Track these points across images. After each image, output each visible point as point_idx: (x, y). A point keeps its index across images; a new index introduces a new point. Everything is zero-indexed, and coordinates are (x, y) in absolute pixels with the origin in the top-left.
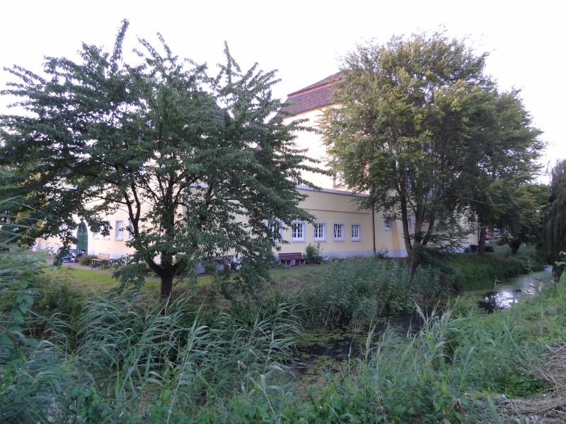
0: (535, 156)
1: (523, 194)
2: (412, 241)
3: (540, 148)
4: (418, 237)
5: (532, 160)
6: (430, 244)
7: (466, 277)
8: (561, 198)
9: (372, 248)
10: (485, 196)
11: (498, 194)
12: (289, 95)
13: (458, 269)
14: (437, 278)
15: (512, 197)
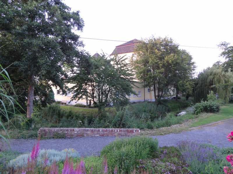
0: (194, 70)
1: (187, 85)
2: (157, 97)
3: (195, 67)
4: (158, 96)
5: (193, 71)
6: (162, 98)
7: (172, 108)
8: (199, 84)
9: (144, 99)
10: (177, 85)
11: (181, 84)
12: (116, 47)
13: (169, 105)
14: (164, 108)
15: (184, 86)
